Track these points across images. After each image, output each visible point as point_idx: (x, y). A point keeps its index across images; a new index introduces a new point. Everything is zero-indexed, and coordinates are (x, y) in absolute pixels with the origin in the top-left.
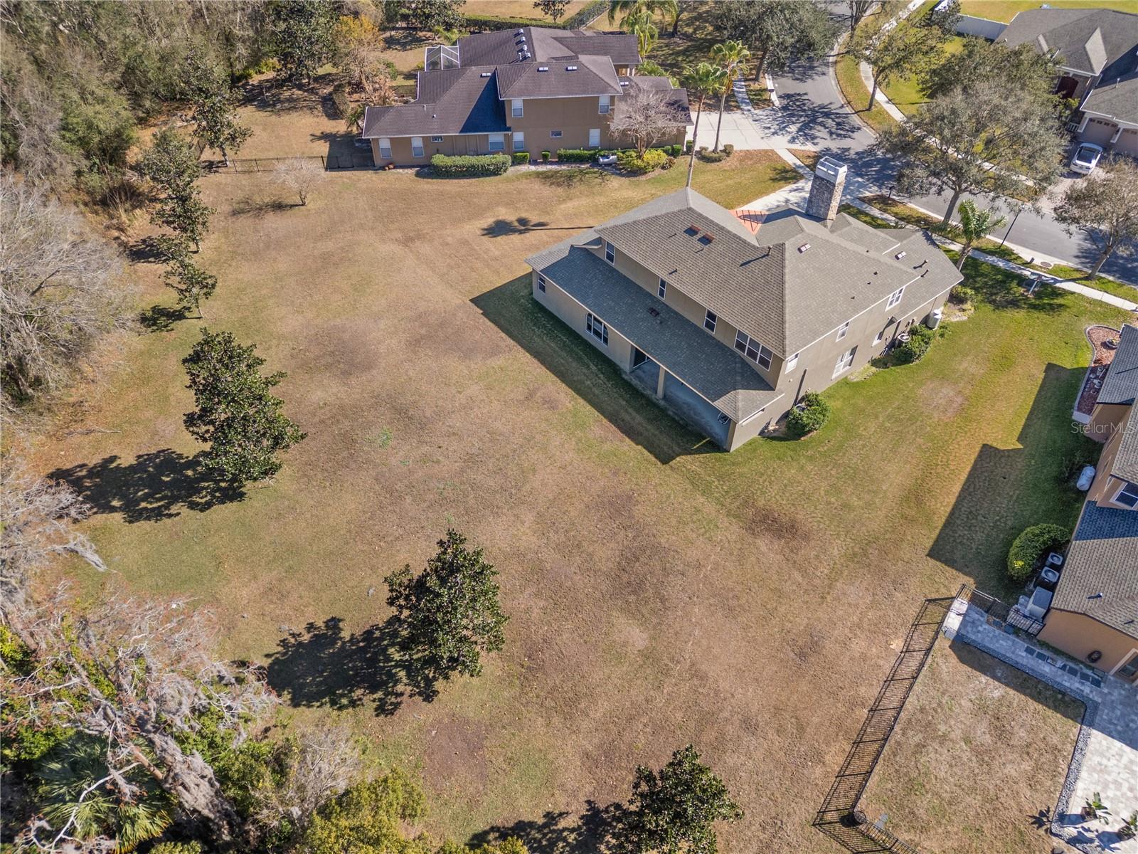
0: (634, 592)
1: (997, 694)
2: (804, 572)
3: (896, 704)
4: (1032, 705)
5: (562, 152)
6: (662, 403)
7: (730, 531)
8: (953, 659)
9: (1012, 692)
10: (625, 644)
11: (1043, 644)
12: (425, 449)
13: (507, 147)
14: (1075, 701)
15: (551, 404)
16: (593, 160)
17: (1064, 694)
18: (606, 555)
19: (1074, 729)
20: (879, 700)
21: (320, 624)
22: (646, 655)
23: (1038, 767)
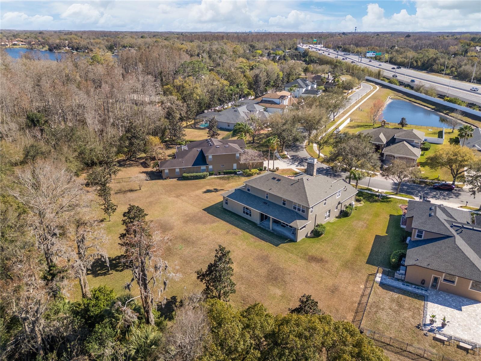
0: (275, 280)
1: (396, 296)
2: (328, 271)
3: (366, 301)
5: (225, 171)
6: (272, 231)
7: (302, 262)
8: (381, 289)
9: (401, 295)
10: (275, 294)
11: (407, 282)
12: (195, 249)
13: (207, 170)
14: (421, 296)
15: (236, 234)
16: (235, 173)
17: (417, 294)
18: (263, 271)
19: (423, 303)
20: (360, 301)
21: (169, 298)
22: (282, 296)
23: (414, 313)
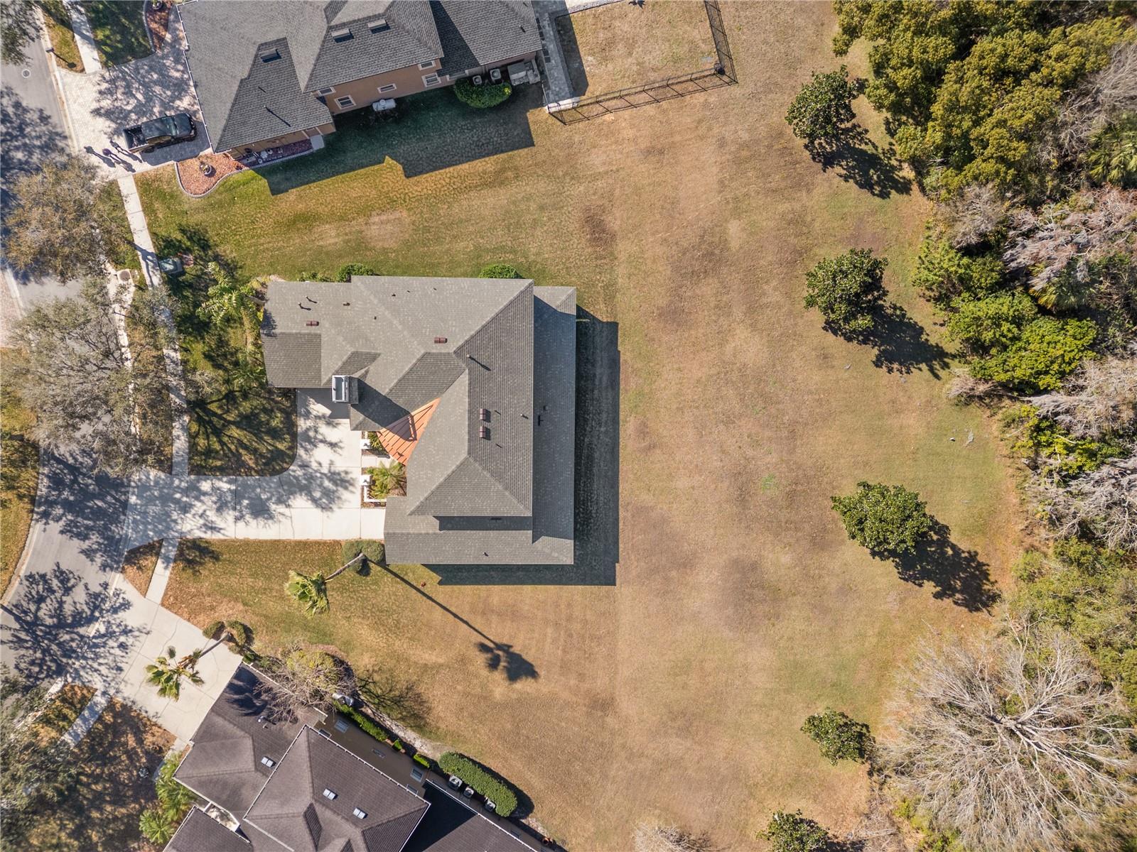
1: (590, 58)
4: (579, 40)
19: (575, 18)
